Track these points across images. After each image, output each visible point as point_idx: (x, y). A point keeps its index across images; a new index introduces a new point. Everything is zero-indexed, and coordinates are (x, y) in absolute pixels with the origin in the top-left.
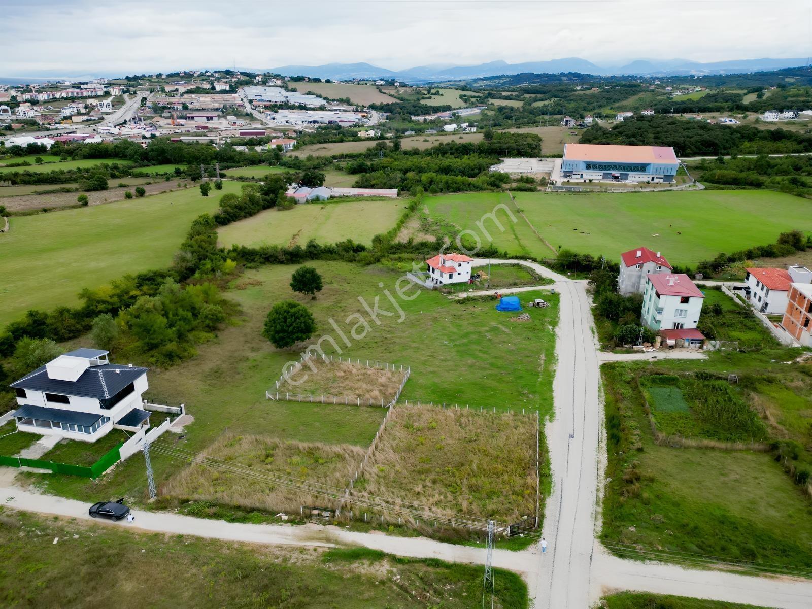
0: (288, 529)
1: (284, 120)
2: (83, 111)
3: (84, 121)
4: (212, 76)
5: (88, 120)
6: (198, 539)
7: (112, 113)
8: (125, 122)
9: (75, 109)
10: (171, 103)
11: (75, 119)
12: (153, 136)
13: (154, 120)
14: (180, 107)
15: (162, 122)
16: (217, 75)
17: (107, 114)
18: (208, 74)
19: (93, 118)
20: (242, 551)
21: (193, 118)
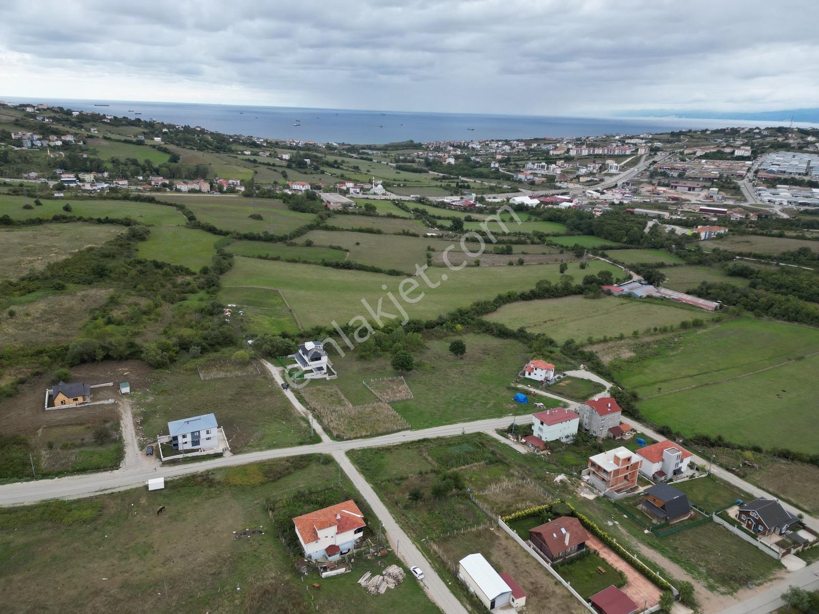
0: (304, 409)
1: (766, 199)
2: (595, 171)
3: (587, 181)
4: (759, 133)
5: (590, 181)
6: (289, 401)
7: (618, 174)
8: (616, 186)
9: (592, 169)
10: (673, 169)
11: (582, 179)
12: (621, 203)
13: (641, 186)
14: (675, 174)
15: (646, 189)
16: (765, 133)
17: (611, 175)
18: (757, 131)
19: (595, 179)
20: (292, 407)
21: (676, 187)
